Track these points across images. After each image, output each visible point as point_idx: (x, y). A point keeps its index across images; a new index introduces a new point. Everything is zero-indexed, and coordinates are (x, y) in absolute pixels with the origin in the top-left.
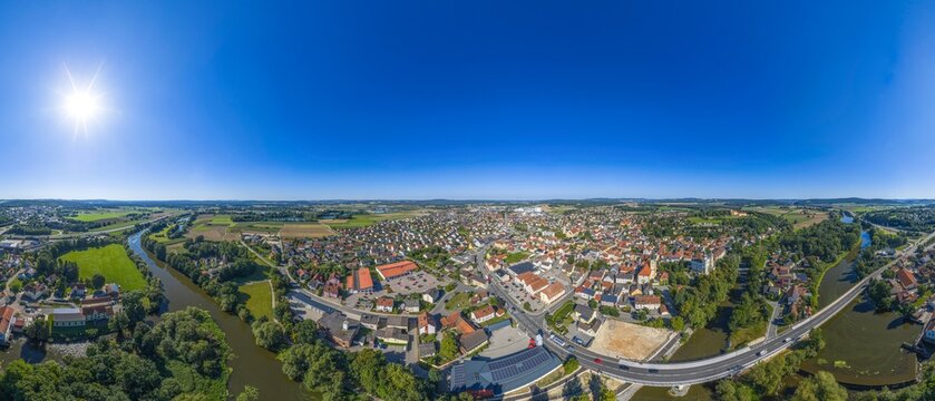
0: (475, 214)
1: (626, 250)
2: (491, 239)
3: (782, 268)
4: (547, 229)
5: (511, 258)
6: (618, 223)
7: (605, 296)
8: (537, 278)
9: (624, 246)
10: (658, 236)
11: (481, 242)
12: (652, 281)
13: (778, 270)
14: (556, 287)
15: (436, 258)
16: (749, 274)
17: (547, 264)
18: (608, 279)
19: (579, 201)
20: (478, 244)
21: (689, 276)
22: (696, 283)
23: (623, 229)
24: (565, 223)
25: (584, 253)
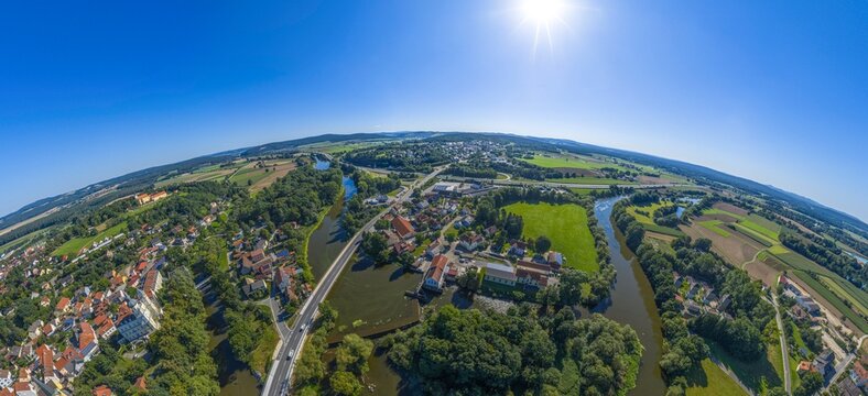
3: (253, 254)
10: (12, 341)
13: (250, 258)
16: (215, 284)
21: (136, 355)
22: (154, 354)
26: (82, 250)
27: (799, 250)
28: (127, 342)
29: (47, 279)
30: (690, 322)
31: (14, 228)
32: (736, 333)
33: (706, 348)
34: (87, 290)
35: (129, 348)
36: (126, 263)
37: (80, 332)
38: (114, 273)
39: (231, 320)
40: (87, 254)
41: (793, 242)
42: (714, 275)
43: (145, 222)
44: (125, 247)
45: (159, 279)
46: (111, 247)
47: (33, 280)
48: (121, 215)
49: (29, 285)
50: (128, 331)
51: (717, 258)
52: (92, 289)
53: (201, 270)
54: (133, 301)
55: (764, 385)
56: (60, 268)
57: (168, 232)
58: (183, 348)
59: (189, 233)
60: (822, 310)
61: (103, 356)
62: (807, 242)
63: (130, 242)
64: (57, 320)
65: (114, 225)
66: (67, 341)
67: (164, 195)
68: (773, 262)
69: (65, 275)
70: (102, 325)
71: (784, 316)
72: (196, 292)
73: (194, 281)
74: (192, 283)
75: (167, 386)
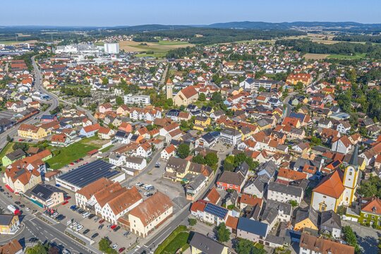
1: (294, 136)
2: (6, 123)
4: (133, 89)
6: (281, 78)
8: (120, 189)
9: (290, 127)
12: (342, 210)
14: (157, 203)
17: (138, 160)
18: (253, 190)
23: (292, 93)
24: (170, 77)
25: (209, 137)
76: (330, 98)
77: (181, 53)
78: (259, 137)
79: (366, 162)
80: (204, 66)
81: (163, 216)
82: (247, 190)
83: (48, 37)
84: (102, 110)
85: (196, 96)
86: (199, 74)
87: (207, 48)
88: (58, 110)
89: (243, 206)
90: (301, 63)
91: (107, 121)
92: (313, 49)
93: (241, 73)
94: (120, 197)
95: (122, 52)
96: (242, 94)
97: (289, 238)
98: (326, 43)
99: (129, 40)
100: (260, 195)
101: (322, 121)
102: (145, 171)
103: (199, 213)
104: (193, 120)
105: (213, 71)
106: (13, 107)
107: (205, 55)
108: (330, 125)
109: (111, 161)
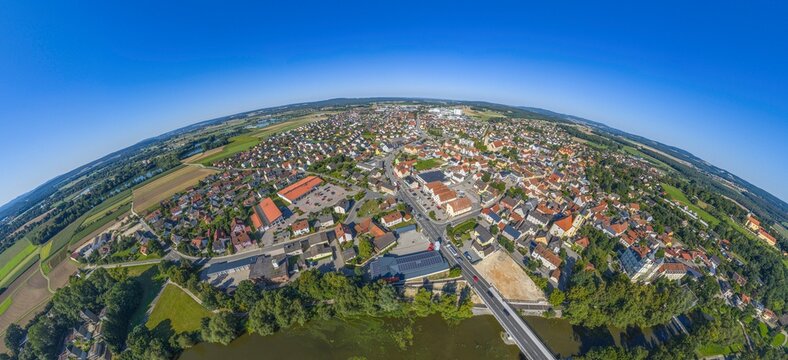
0: (382, 114)
1: (554, 187)
2: (400, 143)
4: (466, 136)
5: (423, 165)
6: (556, 148)
7: (508, 228)
8: (446, 189)
9: (554, 180)
10: (604, 187)
11: (390, 146)
12: (565, 239)
14: (463, 202)
15: (341, 167)
17: (460, 176)
18: (520, 212)
19: (513, 109)
20: (385, 148)
21: (610, 264)
22: (611, 278)
24: (488, 133)
25: (503, 173)
26: (676, 201)
27: (54, 232)
28: (619, 257)
29: (646, 189)
30: (115, 351)
31: (659, 152)
32: (118, 304)
33: (137, 329)
34: (650, 219)
35: (615, 259)
36: (683, 241)
37: (621, 223)
38: (671, 234)
39: (634, 354)
40: (676, 207)
41: (45, 234)
42: (57, 327)
43: (731, 239)
44: (697, 234)
45: (678, 276)
46: (691, 222)
47: (640, 182)
48: (723, 214)
49: (636, 181)
50: (628, 256)
51: (36, 320)
52: (652, 222)
53: (696, 322)
54: (653, 256)
55: (158, 277)
56: (656, 193)
57: (731, 269)
58: (614, 302)
59: (740, 296)
60: (108, 232)
61: (607, 241)
62: (51, 222)
63: (704, 236)
64: (624, 207)
65: (710, 213)
66: (613, 216)
67: (771, 243)
68: (55, 261)
69: (653, 199)
70: (629, 236)
71: (106, 261)
72: (669, 317)
73: (682, 314)
74: (679, 312)
75: (585, 284)
76: (582, 169)
77: (497, 120)
78: (533, 182)
79: (590, 215)
80: (510, 130)
81: (465, 210)
82: (516, 211)
83: (426, 103)
84: (446, 144)
85: (502, 148)
86: (506, 135)
87: (513, 120)
88: (425, 141)
89: (511, 219)
90: (569, 141)
91: (448, 151)
92: (579, 135)
93: (532, 139)
94: (446, 194)
95: (463, 115)
96: (530, 152)
97: (529, 244)
98: (587, 133)
99: (469, 108)
100: (523, 216)
101: (573, 182)
102: (462, 183)
103: (485, 215)
104: (496, 161)
105: (515, 134)
106: (405, 136)
107: (512, 124)
108: (577, 186)
109: (445, 173)
